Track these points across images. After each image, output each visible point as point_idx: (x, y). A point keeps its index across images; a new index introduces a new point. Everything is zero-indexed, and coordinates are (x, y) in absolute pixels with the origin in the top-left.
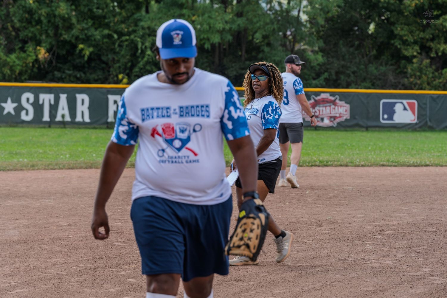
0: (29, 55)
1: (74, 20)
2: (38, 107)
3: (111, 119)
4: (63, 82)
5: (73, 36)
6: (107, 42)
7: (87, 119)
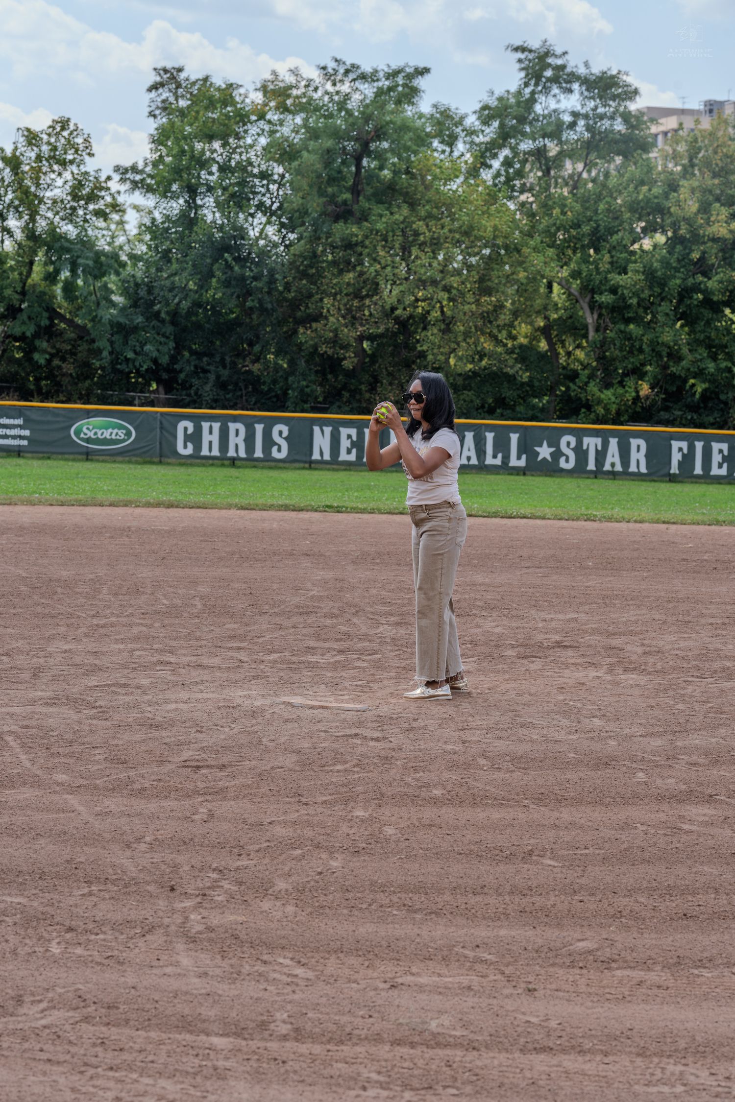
0: (626, 392)
1: (685, 350)
2: (581, 453)
3: (674, 469)
4: (673, 426)
5: (683, 368)
6: (727, 377)
7: (643, 469)
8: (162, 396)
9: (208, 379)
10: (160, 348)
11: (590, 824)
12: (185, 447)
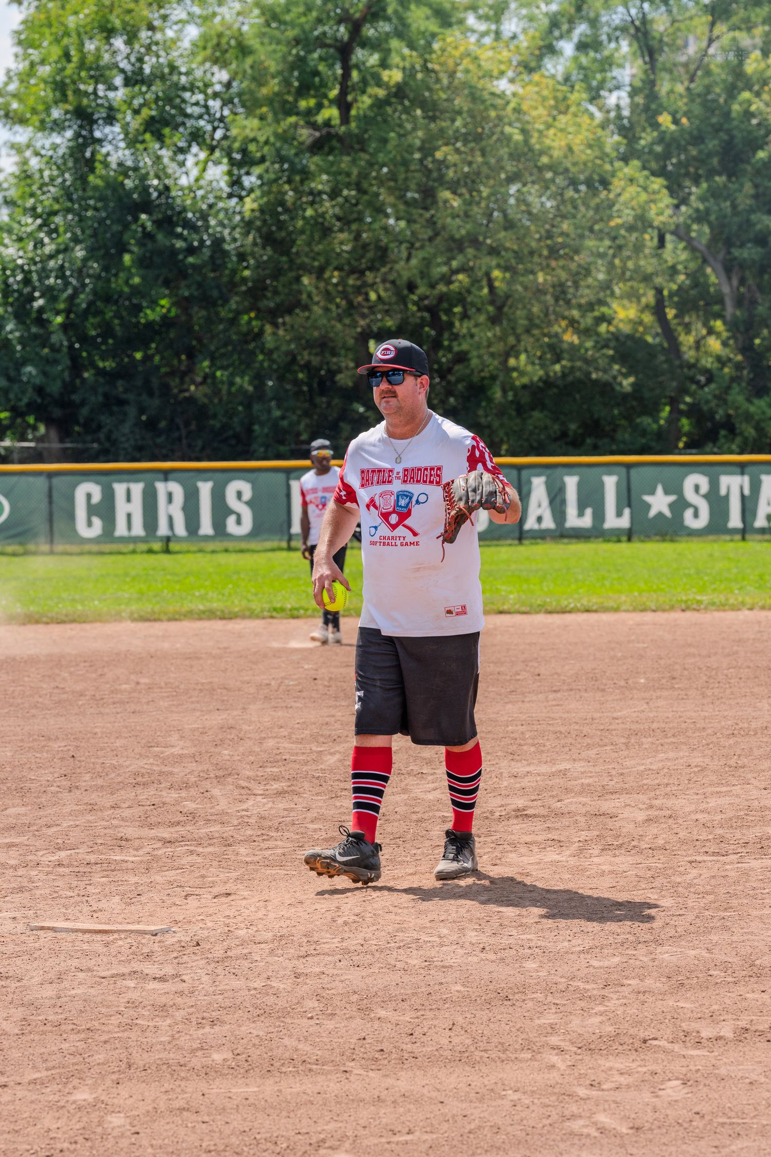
2: (718, 503)
8: (56, 445)
9: (125, 414)
10: (48, 368)
11: (434, 1094)
12: (90, 524)
